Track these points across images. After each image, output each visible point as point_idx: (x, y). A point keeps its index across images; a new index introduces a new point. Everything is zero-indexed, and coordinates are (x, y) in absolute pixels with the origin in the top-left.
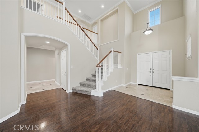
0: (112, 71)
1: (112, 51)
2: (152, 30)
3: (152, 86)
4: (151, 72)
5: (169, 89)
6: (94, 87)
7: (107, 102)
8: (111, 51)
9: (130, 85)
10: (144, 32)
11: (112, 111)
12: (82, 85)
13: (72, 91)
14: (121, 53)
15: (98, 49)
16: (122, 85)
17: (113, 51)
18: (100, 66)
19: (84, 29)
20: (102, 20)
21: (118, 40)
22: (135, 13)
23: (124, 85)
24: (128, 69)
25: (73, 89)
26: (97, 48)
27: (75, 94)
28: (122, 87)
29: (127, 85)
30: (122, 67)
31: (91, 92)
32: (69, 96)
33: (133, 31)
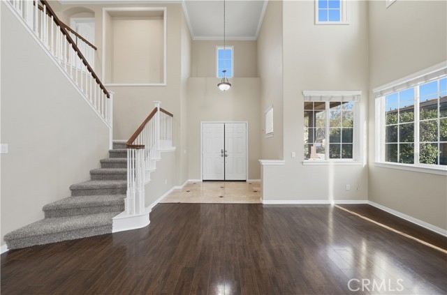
1: (159, 109)
2: (230, 85)
3: (225, 181)
4: (222, 156)
5: (245, 181)
7: (171, 233)
8: (156, 110)
9: (188, 185)
10: (218, 85)
11: (196, 245)
12: (52, 212)
14: (172, 115)
15: (108, 97)
16: (176, 187)
17: (161, 110)
20: (112, 16)
21: (165, 84)
22: (195, 38)
23: (181, 187)
24: (185, 152)
25: (7, 240)
26: (105, 92)
28: (175, 192)
29: (185, 186)
30: (174, 148)
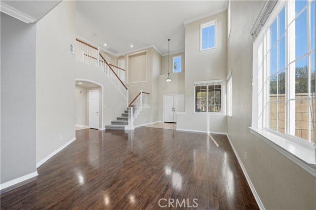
0: (141, 110)
2: (172, 79)
3: (174, 123)
4: (173, 111)
6: (127, 124)
8: (140, 93)
10: (166, 80)
12: (113, 123)
13: (105, 129)
14: (149, 94)
15: (127, 89)
17: (143, 92)
18: (132, 106)
19: (111, 66)
20: (130, 57)
21: (147, 81)
22: (163, 55)
24: (155, 108)
25: (106, 127)
27: (108, 130)
30: (150, 107)
31: (124, 127)
32: (103, 132)
33: (161, 74)
